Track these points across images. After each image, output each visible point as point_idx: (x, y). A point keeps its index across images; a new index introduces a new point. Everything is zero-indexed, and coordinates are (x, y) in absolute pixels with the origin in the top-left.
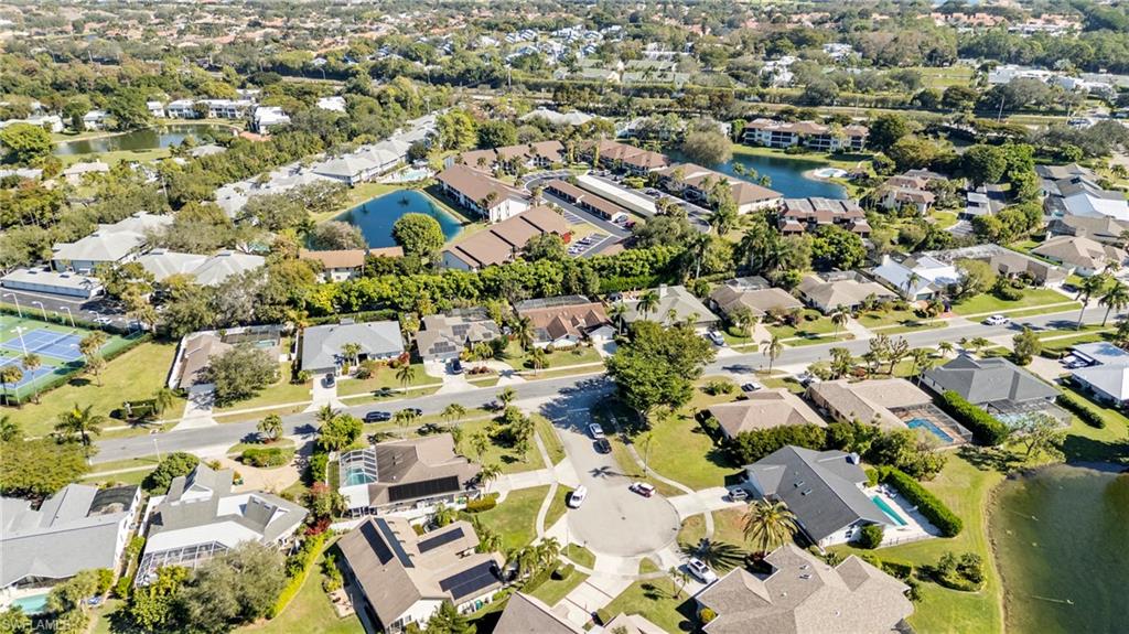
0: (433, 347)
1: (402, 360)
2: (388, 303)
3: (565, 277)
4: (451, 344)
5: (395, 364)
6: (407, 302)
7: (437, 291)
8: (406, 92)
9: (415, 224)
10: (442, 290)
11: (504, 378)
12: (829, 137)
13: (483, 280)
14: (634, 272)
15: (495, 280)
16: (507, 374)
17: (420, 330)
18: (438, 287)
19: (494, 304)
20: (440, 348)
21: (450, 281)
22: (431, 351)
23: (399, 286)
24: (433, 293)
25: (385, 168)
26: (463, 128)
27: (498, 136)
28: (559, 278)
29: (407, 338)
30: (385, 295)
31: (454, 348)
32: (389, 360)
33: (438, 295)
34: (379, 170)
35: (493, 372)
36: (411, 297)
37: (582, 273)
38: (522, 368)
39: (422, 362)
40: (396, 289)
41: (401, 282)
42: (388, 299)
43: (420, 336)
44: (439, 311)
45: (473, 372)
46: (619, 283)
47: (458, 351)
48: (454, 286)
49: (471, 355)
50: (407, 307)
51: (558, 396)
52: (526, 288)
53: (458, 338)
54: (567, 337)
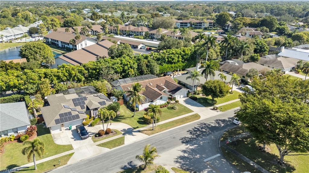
0: (58, 117)
1: (29, 133)
2: (15, 90)
3: (138, 65)
4: (74, 113)
5: (23, 138)
6: (31, 88)
7: (55, 78)
8: (27, 15)
9: (34, 47)
10: (58, 78)
11: (127, 136)
12: (201, 23)
13: (87, 69)
14: (174, 61)
15: (95, 69)
16: (129, 132)
17: (45, 105)
18: (55, 76)
19: (98, 84)
20: (64, 118)
21: (64, 71)
22: (57, 122)
23: (24, 77)
24: (52, 81)
25: (17, 37)
26: (55, 23)
27: (73, 24)
28: (135, 66)
29: (33, 114)
30: (11, 83)
31: (77, 117)
32: (16, 135)
33: (56, 81)
34: (13, 37)
35: (116, 132)
36: (34, 84)
37: (149, 62)
38: (138, 125)
39: (49, 132)
40: (22, 79)
41: (25, 74)
42: (15, 87)
43: (44, 111)
44: (57, 92)
45: (99, 135)
46: (168, 67)
47: (81, 118)
48: (67, 74)
49: (92, 121)
50: (32, 91)
51: (184, 147)
52: (116, 72)
53: (79, 108)
54: (161, 98)
